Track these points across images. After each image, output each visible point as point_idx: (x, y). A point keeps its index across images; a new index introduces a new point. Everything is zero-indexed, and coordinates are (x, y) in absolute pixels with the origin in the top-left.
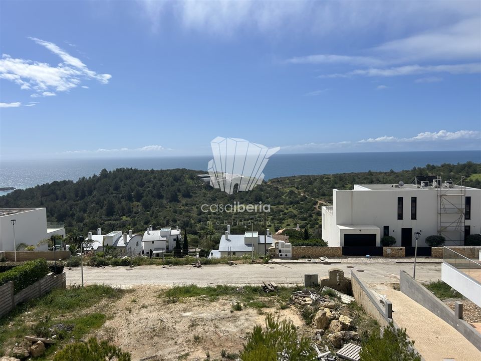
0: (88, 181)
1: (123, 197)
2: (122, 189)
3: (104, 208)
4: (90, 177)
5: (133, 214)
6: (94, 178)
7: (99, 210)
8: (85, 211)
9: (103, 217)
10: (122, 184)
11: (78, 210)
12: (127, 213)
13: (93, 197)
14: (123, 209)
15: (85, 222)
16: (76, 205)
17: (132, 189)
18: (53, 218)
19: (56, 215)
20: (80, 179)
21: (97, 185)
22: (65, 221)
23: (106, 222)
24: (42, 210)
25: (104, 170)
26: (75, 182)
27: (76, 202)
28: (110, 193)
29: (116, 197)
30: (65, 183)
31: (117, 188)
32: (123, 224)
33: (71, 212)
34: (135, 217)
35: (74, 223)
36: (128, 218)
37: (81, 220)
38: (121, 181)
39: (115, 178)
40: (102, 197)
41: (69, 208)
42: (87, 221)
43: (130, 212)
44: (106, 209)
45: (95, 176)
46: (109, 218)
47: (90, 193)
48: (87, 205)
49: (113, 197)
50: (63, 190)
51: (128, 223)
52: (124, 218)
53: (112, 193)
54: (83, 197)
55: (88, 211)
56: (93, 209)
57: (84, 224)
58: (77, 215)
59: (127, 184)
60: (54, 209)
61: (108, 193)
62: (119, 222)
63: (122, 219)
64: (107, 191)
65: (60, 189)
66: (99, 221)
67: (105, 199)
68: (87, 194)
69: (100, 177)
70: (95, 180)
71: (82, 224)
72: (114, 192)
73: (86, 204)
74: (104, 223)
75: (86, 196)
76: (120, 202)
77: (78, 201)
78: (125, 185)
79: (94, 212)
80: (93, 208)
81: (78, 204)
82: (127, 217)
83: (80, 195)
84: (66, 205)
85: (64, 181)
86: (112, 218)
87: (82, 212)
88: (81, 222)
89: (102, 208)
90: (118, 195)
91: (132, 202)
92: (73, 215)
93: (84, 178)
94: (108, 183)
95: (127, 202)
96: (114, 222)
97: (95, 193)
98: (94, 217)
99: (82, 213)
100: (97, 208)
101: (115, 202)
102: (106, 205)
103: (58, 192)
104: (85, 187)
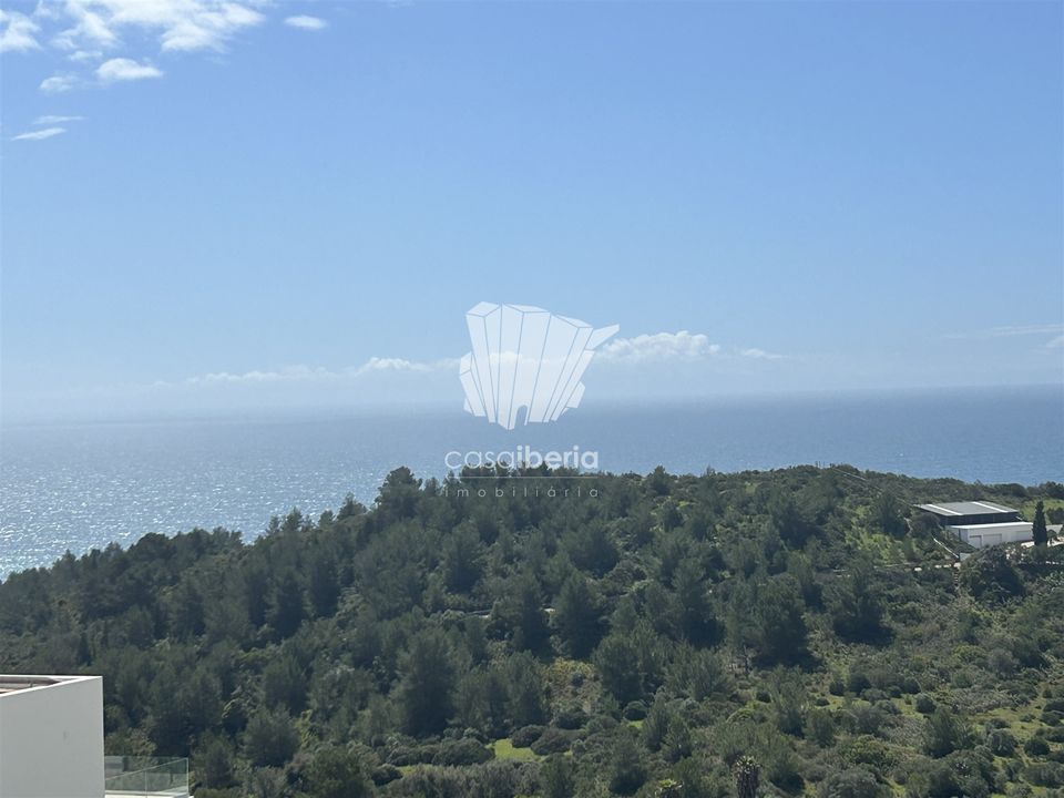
0: (314, 537)
1: (498, 630)
2: (492, 582)
3: (399, 689)
4: (326, 516)
5: (552, 730)
6: (351, 521)
7: (373, 699)
8: (297, 705)
9: (392, 737)
10: (491, 557)
11: (261, 694)
12: (519, 724)
13: (342, 625)
14: (497, 696)
15: (294, 765)
16: (255, 667)
17: (545, 585)
18: (136, 733)
19: (150, 721)
20: (275, 521)
21: (362, 561)
22: (198, 755)
23: (407, 771)
24: (83, 692)
25: (401, 478)
26: (248, 541)
27: (255, 653)
28: (428, 601)
29: (462, 627)
30: (199, 543)
31: (465, 578)
32: (496, 783)
33: (227, 707)
34: (559, 746)
35: (241, 766)
36: (525, 754)
37: (276, 752)
38: (489, 535)
39: (457, 523)
40: (388, 627)
41: (216, 684)
42: (306, 757)
43: (540, 717)
44: (408, 693)
45: (351, 509)
46: (423, 749)
47: (327, 602)
48: (310, 671)
49: (447, 626)
50: (189, 583)
51: (524, 781)
52: (504, 750)
53: (439, 606)
54: (288, 624)
55: (314, 703)
56: (340, 693)
57: (292, 778)
58: (253, 724)
59: (520, 557)
60: (142, 683)
61: (420, 605)
62: (471, 771)
63: (490, 755)
64: (416, 590)
65: (176, 579)
66: (370, 760)
67: (400, 640)
68: (309, 608)
69: (379, 512)
70: (353, 528)
71: (280, 778)
72: (451, 599)
73: (305, 662)
74: (397, 776)
75: (306, 616)
76: (481, 658)
77: (263, 645)
78: (509, 560)
79: (344, 710)
80: (341, 685)
81: (266, 662)
82: (517, 745)
83: (275, 611)
84: (201, 669)
85: (197, 535)
86: (442, 747)
87: (281, 706)
88: (278, 764)
89: (385, 690)
90: (470, 617)
91: (548, 656)
92: (235, 724)
93: (294, 519)
94: (420, 549)
95: (517, 656)
96: (450, 772)
97: (350, 600)
98: (344, 741)
99: (282, 712)
100: (360, 688)
101: (458, 656)
102: (405, 669)
103: (167, 596)
104: (299, 566)
